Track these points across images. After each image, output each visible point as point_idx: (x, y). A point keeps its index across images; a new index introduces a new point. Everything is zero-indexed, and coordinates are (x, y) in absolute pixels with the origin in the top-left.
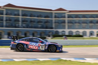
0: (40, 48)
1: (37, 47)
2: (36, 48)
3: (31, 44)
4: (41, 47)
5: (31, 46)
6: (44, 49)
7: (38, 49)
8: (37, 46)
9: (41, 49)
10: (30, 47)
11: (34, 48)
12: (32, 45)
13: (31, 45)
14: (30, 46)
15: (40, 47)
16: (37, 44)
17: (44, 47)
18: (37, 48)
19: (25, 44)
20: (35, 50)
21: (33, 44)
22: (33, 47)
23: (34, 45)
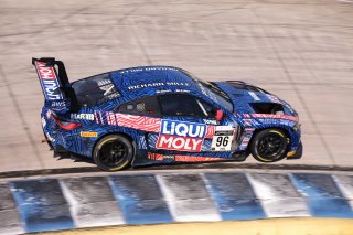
1: (195, 143)
2: (191, 144)
3: (169, 128)
4: (215, 138)
5: (171, 139)
7: (203, 148)
8: (197, 138)
9: (218, 149)
10: (165, 145)
11: (184, 146)
12: (175, 135)
14: (163, 139)
15: (210, 140)
17: (231, 138)
18: (199, 146)
20: (185, 153)
21: (182, 129)
22: (179, 143)
23: (184, 133)
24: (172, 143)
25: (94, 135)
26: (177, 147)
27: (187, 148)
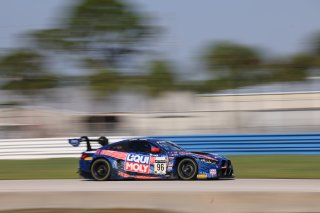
0: (156, 169)
1: (146, 167)
2: (143, 168)
4: (156, 165)
5: (132, 164)
6: (164, 172)
7: (150, 171)
8: (146, 164)
9: (159, 172)
10: (129, 168)
11: (139, 169)
12: (133, 162)
13: (130, 162)
14: (128, 165)
16: (147, 159)
17: (165, 165)
18: (147, 170)
19: (113, 158)
21: (137, 158)
22: (136, 167)
23: (137, 161)
24: (132, 167)
25: (90, 159)
26: (136, 170)
27: (142, 171)
